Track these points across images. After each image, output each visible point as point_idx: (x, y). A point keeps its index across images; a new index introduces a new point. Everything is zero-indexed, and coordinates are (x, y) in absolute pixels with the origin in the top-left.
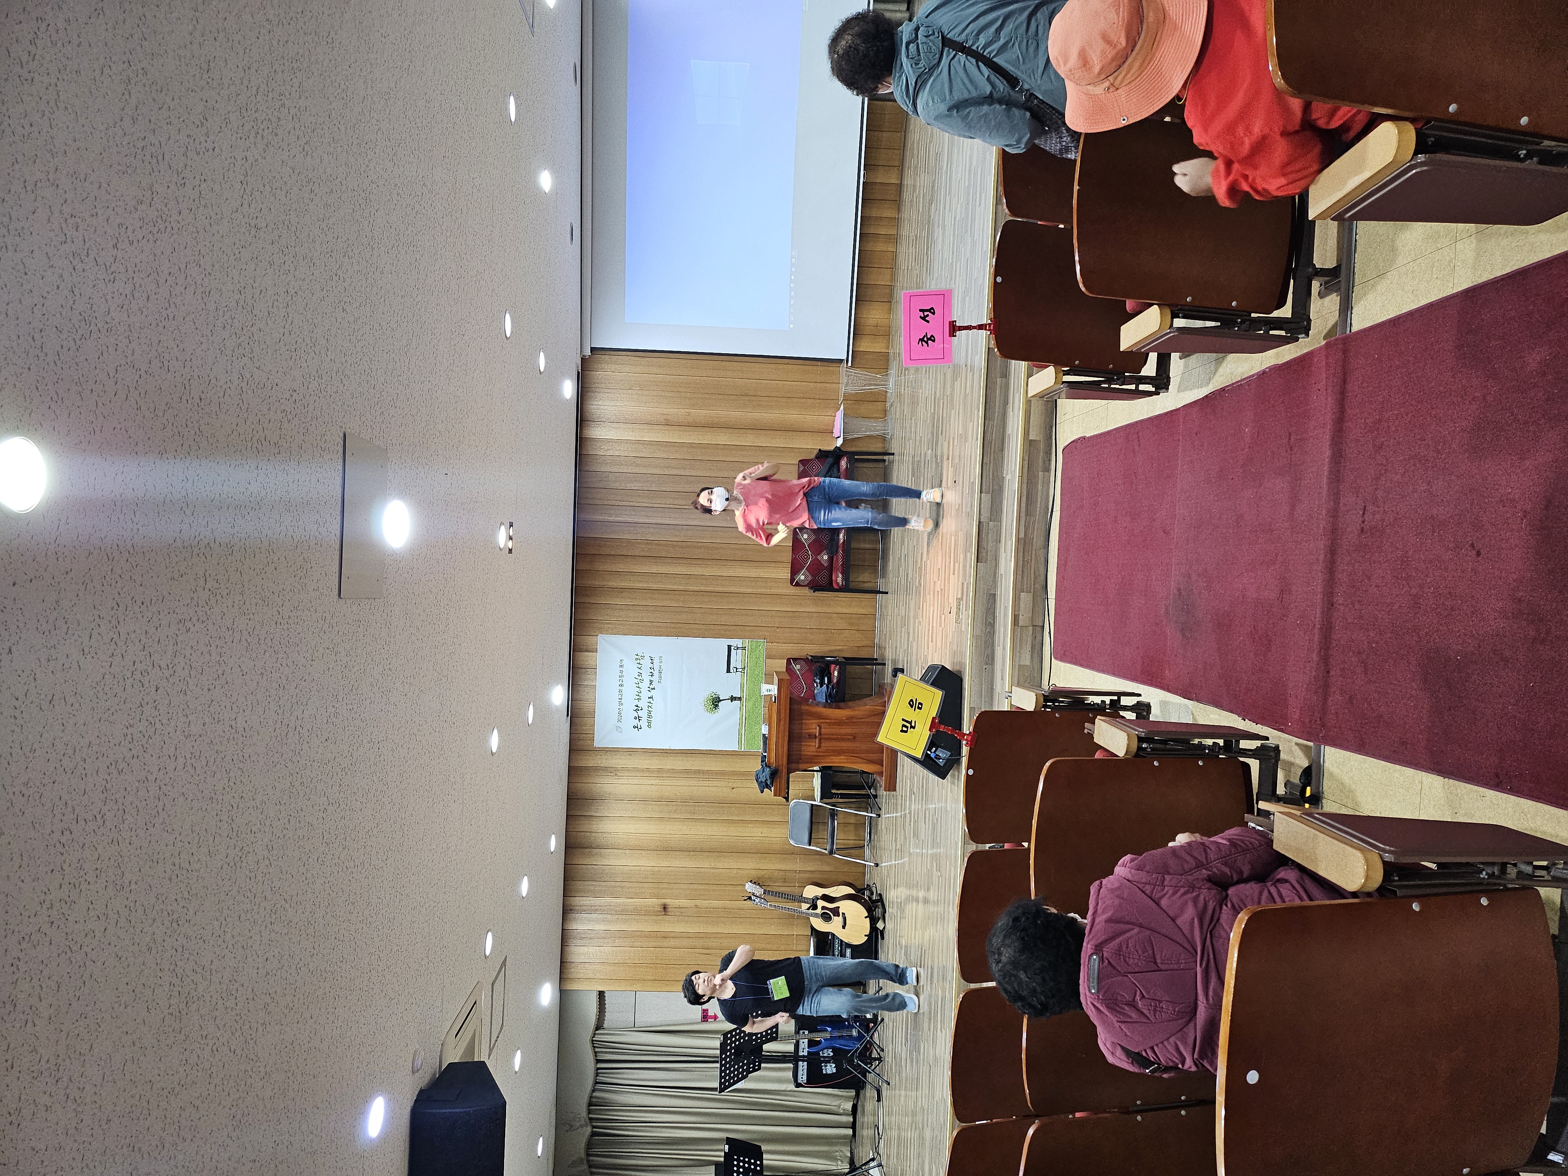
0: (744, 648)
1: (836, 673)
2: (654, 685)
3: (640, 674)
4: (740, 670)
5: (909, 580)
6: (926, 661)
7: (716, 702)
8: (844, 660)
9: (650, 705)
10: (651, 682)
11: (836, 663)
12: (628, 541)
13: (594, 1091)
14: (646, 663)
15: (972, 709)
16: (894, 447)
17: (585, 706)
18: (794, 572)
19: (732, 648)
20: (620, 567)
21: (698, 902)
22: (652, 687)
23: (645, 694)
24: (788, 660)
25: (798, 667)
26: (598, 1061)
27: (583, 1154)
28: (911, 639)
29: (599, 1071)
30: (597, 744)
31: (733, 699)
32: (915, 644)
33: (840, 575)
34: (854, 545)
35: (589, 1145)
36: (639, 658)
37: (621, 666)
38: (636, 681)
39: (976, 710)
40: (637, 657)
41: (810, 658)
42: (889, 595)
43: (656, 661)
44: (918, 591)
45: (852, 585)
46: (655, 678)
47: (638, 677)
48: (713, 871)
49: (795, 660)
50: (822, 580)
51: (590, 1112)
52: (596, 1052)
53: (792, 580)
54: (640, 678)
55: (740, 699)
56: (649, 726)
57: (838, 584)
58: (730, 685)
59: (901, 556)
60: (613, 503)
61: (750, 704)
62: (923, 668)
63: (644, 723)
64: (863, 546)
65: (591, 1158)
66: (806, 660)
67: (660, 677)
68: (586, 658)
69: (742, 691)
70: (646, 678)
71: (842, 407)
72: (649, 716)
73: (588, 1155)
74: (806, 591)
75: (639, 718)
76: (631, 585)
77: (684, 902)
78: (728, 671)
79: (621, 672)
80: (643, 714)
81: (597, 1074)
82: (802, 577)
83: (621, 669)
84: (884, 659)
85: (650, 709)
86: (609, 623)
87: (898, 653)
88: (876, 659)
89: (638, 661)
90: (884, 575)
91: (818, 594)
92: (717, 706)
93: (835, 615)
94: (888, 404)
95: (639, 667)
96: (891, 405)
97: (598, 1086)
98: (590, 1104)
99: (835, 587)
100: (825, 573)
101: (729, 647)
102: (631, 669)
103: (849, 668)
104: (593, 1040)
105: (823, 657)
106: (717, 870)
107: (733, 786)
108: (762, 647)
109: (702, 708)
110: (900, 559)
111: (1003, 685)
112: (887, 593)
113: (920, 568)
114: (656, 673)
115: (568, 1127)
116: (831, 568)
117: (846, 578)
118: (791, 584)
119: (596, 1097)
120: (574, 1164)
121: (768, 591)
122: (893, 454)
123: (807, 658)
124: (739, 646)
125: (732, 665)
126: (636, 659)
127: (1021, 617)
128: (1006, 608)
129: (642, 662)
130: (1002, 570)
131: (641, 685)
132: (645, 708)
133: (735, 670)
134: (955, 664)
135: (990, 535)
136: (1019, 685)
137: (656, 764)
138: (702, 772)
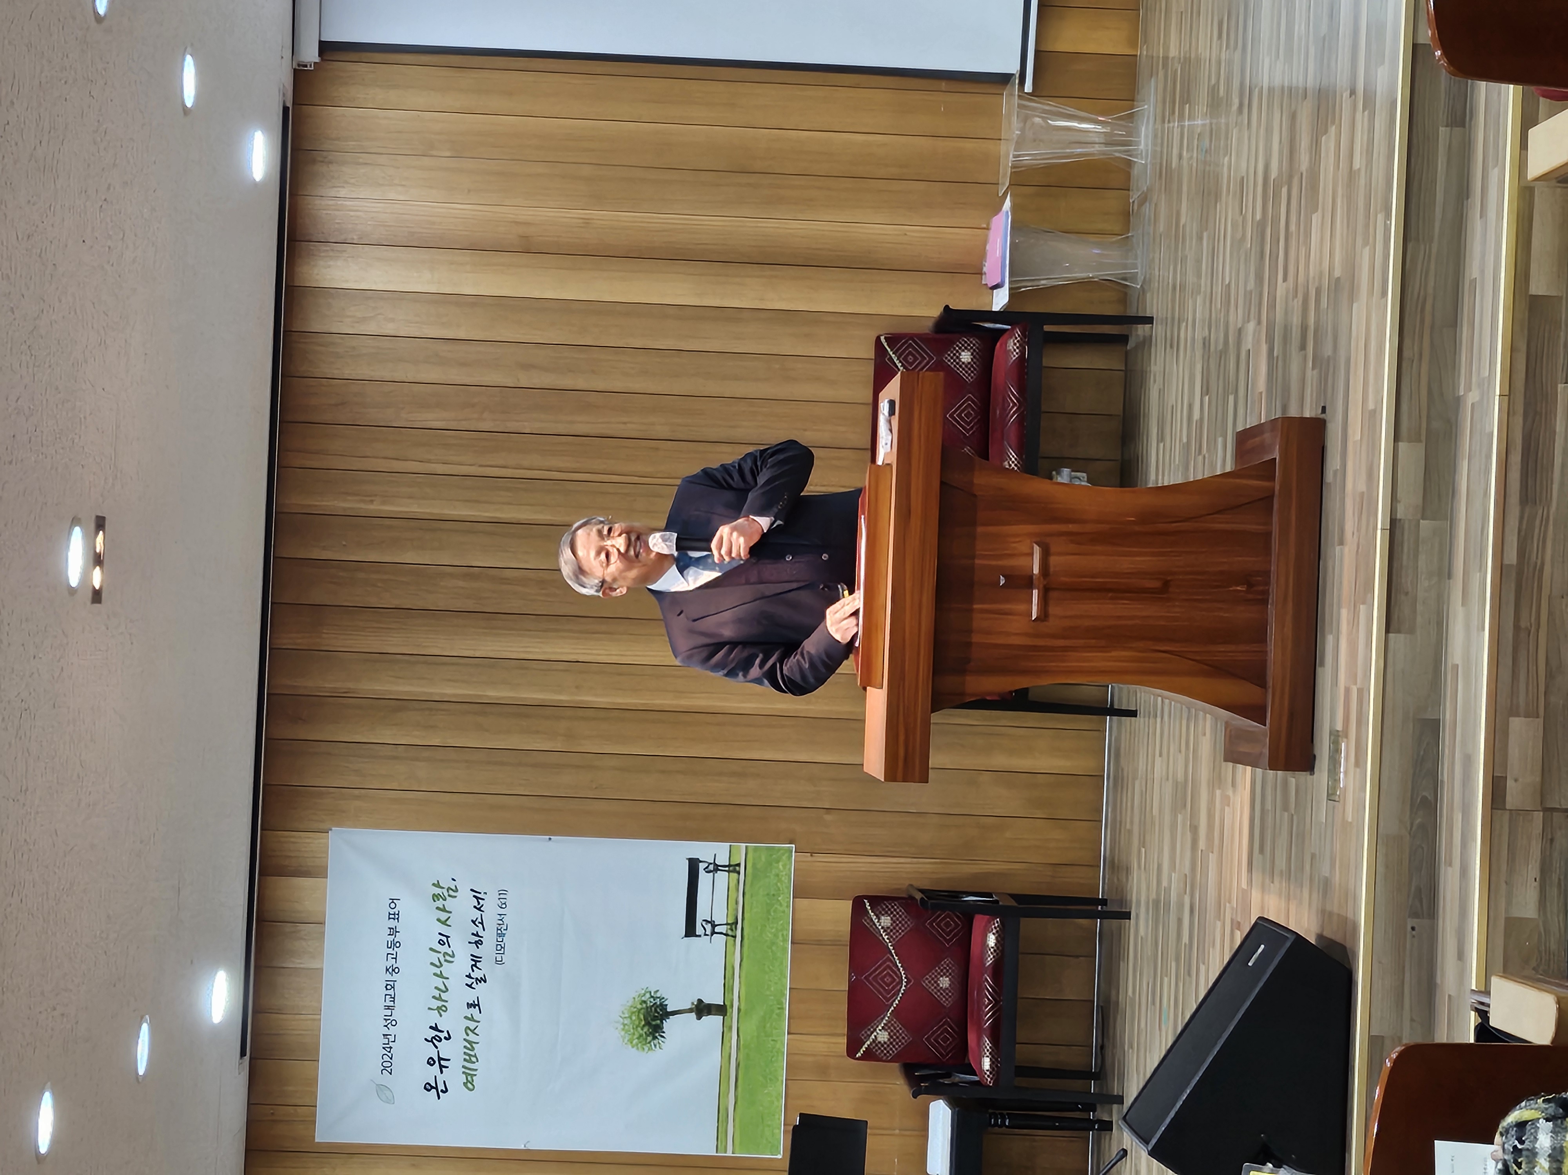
0: (732, 868)
1: (992, 940)
2: (486, 968)
3: (444, 940)
4: (723, 929)
6: (1246, 906)
7: (654, 1018)
8: (1013, 903)
9: (472, 1025)
10: (476, 961)
11: (992, 909)
12: (418, 571)
14: (463, 905)
15: (1375, 1043)
16: (1154, 305)
17: (292, 1028)
19: (702, 866)
20: (390, 642)
22: (477, 974)
23: (458, 995)
24: (858, 903)
25: (886, 921)
28: (1202, 844)
30: (323, 1135)
31: (702, 1009)
32: (1213, 858)
36: (442, 894)
37: (395, 916)
38: (434, 958)
39: (1388, 1043)
40: (438, 891)
41: (918, 896)
42: (1140, 723)
43: (490, 905)
46: (487, 950)
47: (439, 947)
49: (877, 901)
54: (445, 948)
55: (721, 1010)
56: (469, 1084)
58: (699, 970)
60: (378, 465)
61: (750, 1027)
62: (1238, 926)
63: (453, 1076)
66: (907, 901)
67: (501, 948)
68: (295, 894)
69: (727, 988)
70: (462, 951)
71: (1008, 203)
72: (470, 1057)
75: (440, 1062)
78: (690, 931)
79: (393, 931)
80: (451, 1050)
83: (393, 923)
84: (1123, 900)
85: (472, 1038)
86: (360, 797)
87: (1165, 884)
88: (1104, 902)
89: (440, 903)
92: (657, 1029)
95: (443, 916)
101: (693, 864)
102: (420, 926)
103: (1029, 926)
105: (955, 895)
108: (787, 863)
109: (614, 1036)
111: (1462, 974)
112: (1134, 717)
114: (489, 937)
122: (1151, 322)
123: (912, 898)
124: (722, 860)
125: (702, 913)
126: (436, 897)
127: (1510, 783)
128: (1468, 761)
129: (449, 904)
130: (1456, 653)
131: (446, 969)
132: (458, 1035)
133: (708, 927)
134: (1325, 915)
135: (1422, 558)
136: (1508, 973)
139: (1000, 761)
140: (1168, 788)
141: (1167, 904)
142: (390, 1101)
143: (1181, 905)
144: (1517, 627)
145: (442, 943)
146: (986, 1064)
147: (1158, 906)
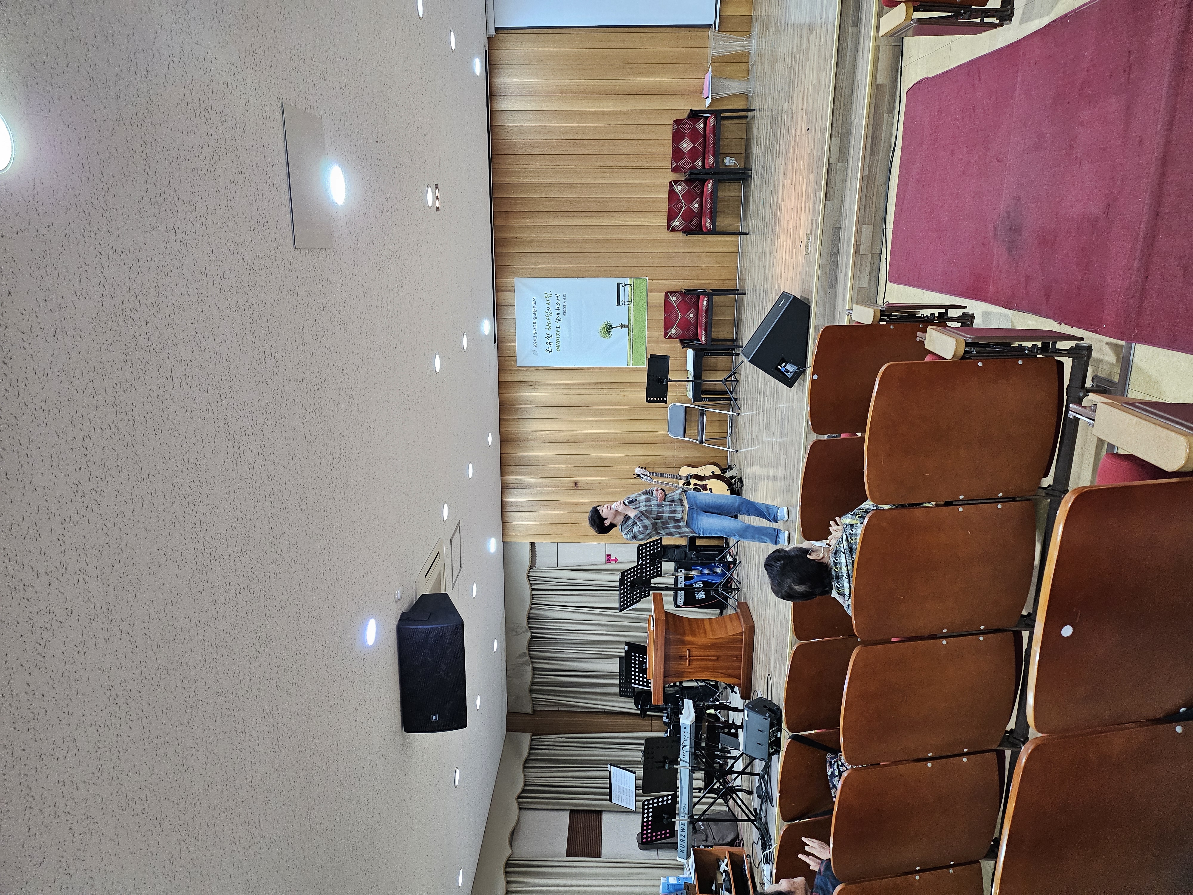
0: (630, 285)
1: (705, 303)
2: (561, 317)
4: (628, 303)
5: (766, 220)
6: (780, 290)
7: (609, 329)
8: (711, 292)
9: (558, 333)
10: (558, 315)
11: (705, 294)
12: (535, 199)
13: (531, 609)
14: (553, 299)
15: (817, 327)
16: (756, 104)
17: (508, 335)
18: (670, 219)
19: (621, 285)
20: (528, 222)
21: (599, 480)
22: (558, 318)
23: (553, 325)
24: (666, 294)
25: (674, 298)
26: (533, 590)
27: (526, 651)
28: (767, 271)
29: (534, 596)
30: (519, 364)
31: (622, 326)
32: (770, 275)
33: (709, 220)
34: (720, 194)
35: (530, 644)
36: (547, 296)
37: (535, 303)
38: (546, 314)
39: (820, 326)
40: (546, 295)
41: (684, 291)
42: (749, 236)
43: (561, 299)
44: (773, 230)
45: (718, 229)
46: (561, 311)
47: (547, 311)
48: (611, 457)
49: (671, 293)
50: (694, 226)
51: (529, 623)
52: (531, 584)
53: (669, 226)
54: (549, 311)
55: (628, 326)
56: (558, 350)
57: (706, 227)
58: (621, 315)
59: (760, 200)
60: (521, 167)
61: (636, 331)
62: (776, 294)
63: (553, 348)
64: (727, 194)
65: (531, 653)
66: (681, 293)
67: (565, 311)
68: (505, 297)
69: (630, 320)
70: (554, 313)
71: (710, 69)
72: (558, 342)
73: (529, 651)
74: (680, 235)
75: (550, 344)
76: (539, 236)
77: (590, 480)
78: (618, 304)
79: (534, 307)
81: (533, 598)
82: (677, 224)
83: (534, 305)
84: (743, 290)
85: (558, 336)
86: (522, 269)
87: (756, 284)
88: (738, 290)
89: (547, 299)
90: (745, 218)
91: (690, 237)
92: (610, 332)
93: (704, 255)
94: (750, 65)
95: (548, 303)
96: (753, 65)
97: (534, 606)
98: (529, 618)
99: (704, 230)
100: (695, 219)
101: (619, 284)
102: (542, 305)
103: (716, 298)
104: (528, 576)
105: (695, 290)
106: (613, 457)
107: (624, 394)
108: (645, 282)
109: (598, 334)
110: (759, 203)
111: (844, 305)
112: (748, 234)
113: (776, 210)
114: (561, 308)
115: (514, 633)
116: (700, 215)
117: (713, 223)
118: (668, 229)
119: (532, 614)
120: (520, 656)
121: (649, 236)
122: (754, 110)
123: (682, 292)
124: (627, 283)
125: (621, 299)
127: (861, 246)
128: (849, 239)
129: (549, 299)
130: (847, 206)
131: (550, 317)
132: (554, 336)
133: (624, 303)
134: (803, 290)
135: (837, 176)
136: (857, 303)
137: (565, 379)
138: (601, 384)
139: (708, 249)
140: (758, 254)
141: (756, 290)
142: (536, 355)
143: (760, 290)
144: (866, 196)
145: (548, 310)
146: (703, 338)
147: (754, 290)
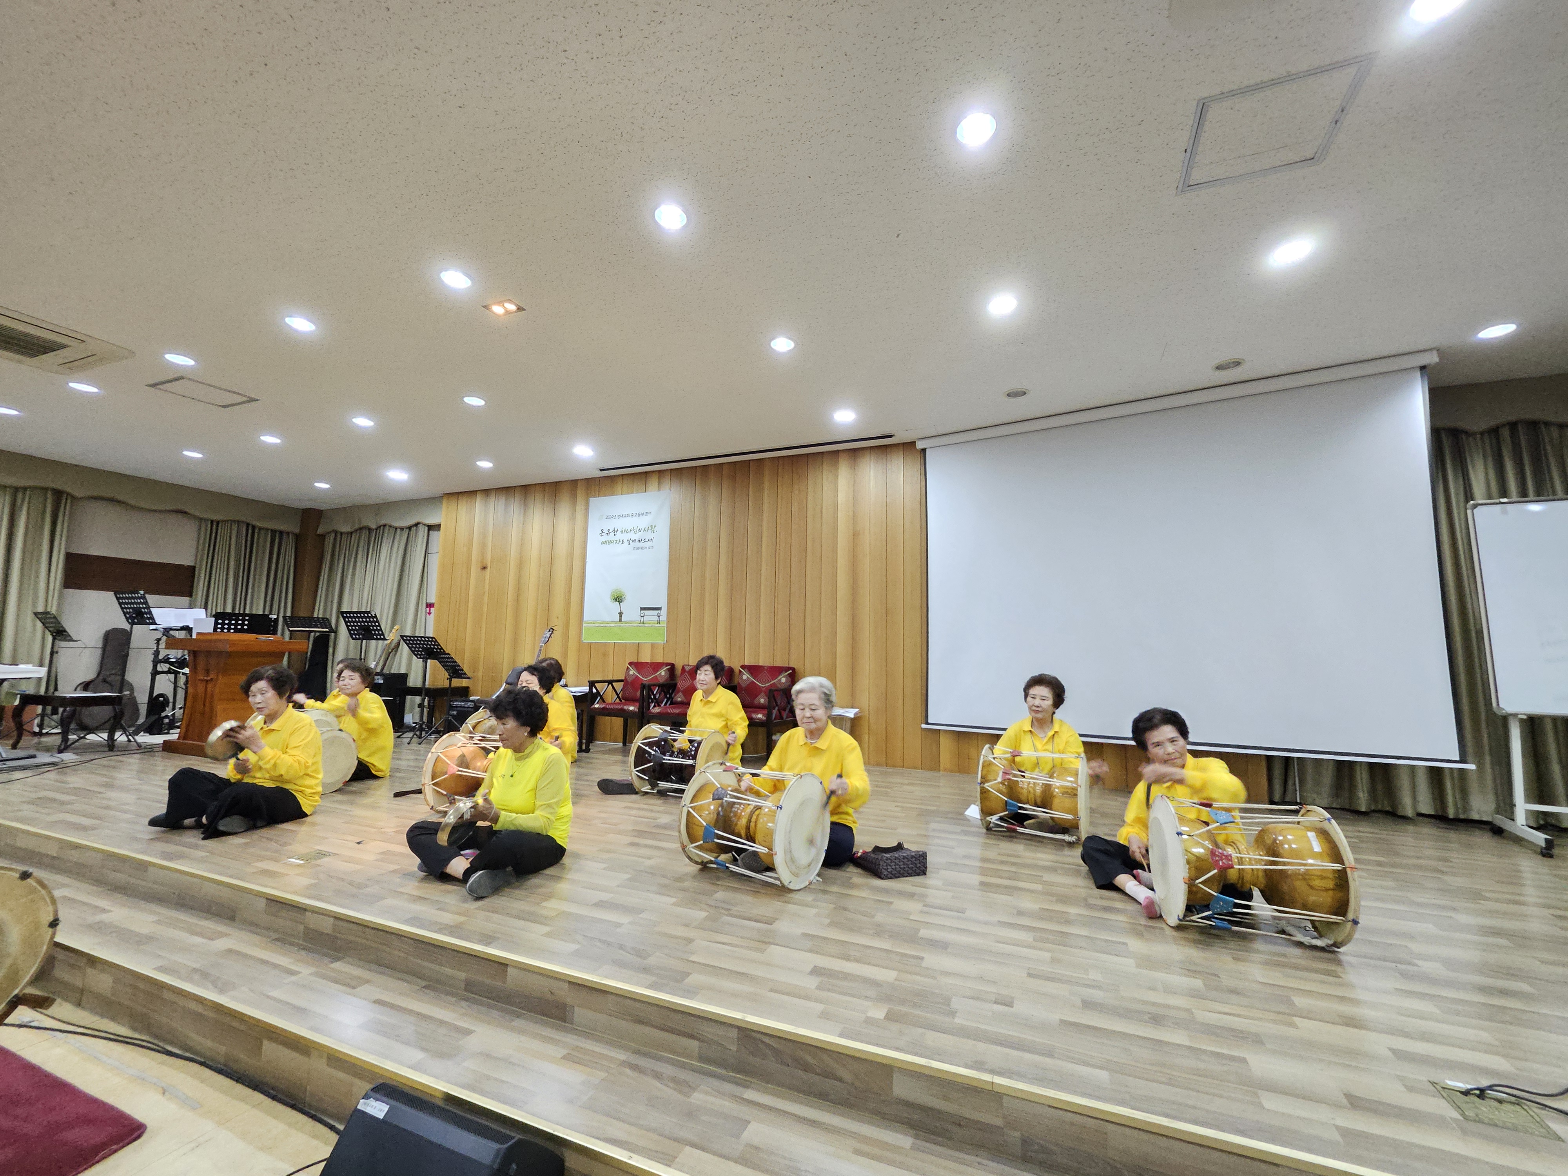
0: (659, 621)
2: (633, 544)
3: (640, 531)
4: (642, 620)
7: (619, 599)
9: (619, 542)
10: (635, 541)
14: (649, 535)
17: (619, 487)
19: (659, 612)
22: (631, 542)
23: (625, 537)
30: (592, 500)
31: (621, 614)
36: (652, 528)
43: (649, 544)
46: (637, 544)
47: (638, 529)
55: (620, 620)
56: (602, 543)
58: (632, 613)
61: (616, 630)
63: (605, 538)
67: (638, 549)
68: (653, 482)
69: (626, 622)
70: (636, 537)
72: (610, 542)
75: (608, 533)
78: (642, 609)
80: (612, 537)
83: (644, 514)
85: (614, 542)
86: (679, 502)
89: (649, 528)
92: (616, 600)
95: (647, 530)
101: (660, 609)
102: (643, 522)
108: (660, 639)
109: (614, 587)
114: (641, 544)
124: (662, 618)
125: (646, 613)
126: (651, 526)
129: (650, 531)
131: (633, 532)
132: (615, 538)
133: (642, 614)
137: (577, 552)
138: (570, 592)
142: (599, 519)
